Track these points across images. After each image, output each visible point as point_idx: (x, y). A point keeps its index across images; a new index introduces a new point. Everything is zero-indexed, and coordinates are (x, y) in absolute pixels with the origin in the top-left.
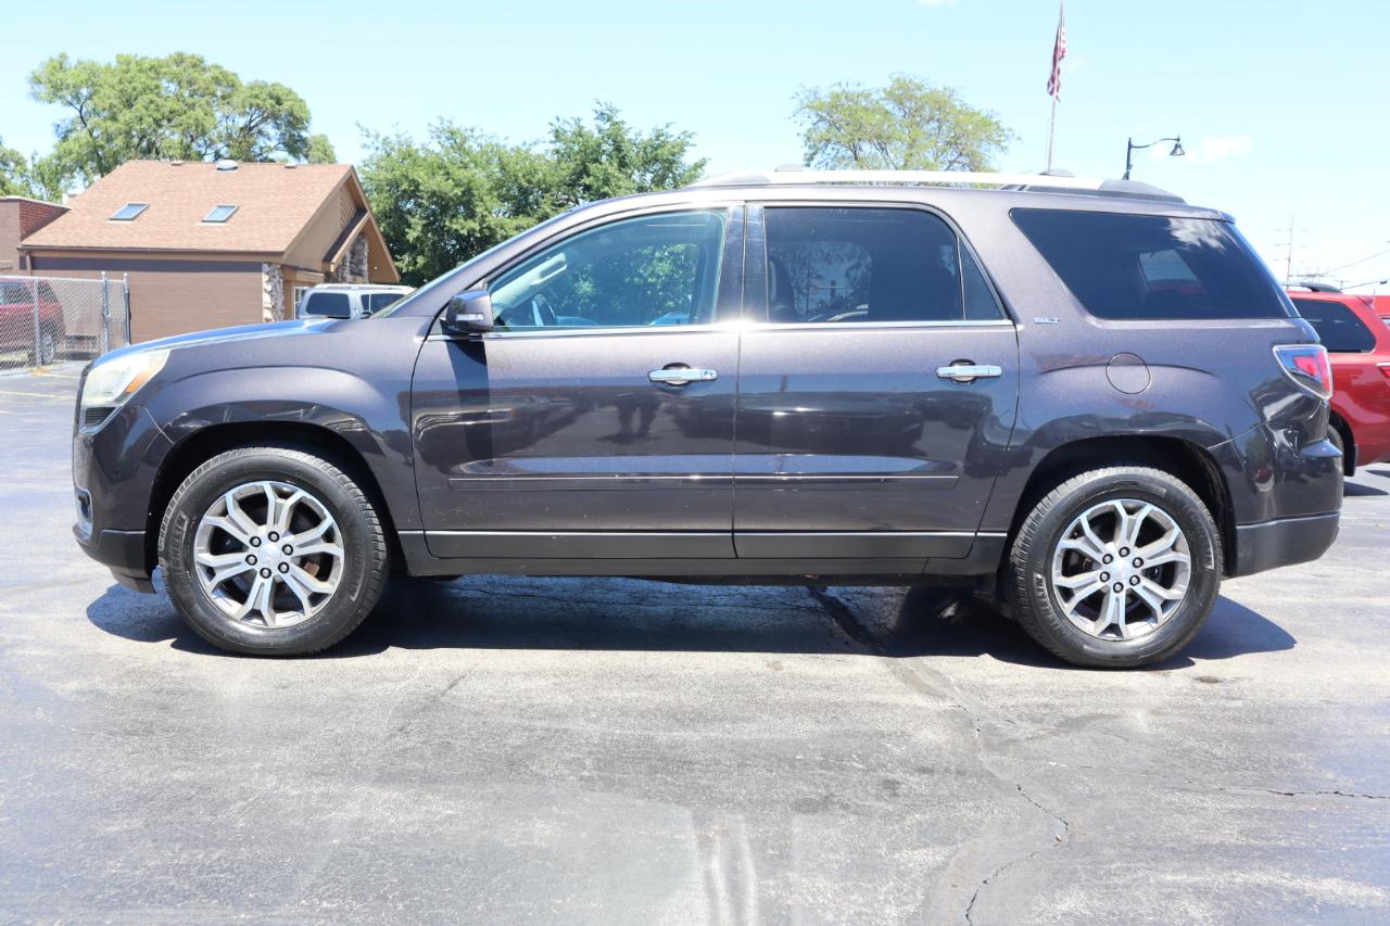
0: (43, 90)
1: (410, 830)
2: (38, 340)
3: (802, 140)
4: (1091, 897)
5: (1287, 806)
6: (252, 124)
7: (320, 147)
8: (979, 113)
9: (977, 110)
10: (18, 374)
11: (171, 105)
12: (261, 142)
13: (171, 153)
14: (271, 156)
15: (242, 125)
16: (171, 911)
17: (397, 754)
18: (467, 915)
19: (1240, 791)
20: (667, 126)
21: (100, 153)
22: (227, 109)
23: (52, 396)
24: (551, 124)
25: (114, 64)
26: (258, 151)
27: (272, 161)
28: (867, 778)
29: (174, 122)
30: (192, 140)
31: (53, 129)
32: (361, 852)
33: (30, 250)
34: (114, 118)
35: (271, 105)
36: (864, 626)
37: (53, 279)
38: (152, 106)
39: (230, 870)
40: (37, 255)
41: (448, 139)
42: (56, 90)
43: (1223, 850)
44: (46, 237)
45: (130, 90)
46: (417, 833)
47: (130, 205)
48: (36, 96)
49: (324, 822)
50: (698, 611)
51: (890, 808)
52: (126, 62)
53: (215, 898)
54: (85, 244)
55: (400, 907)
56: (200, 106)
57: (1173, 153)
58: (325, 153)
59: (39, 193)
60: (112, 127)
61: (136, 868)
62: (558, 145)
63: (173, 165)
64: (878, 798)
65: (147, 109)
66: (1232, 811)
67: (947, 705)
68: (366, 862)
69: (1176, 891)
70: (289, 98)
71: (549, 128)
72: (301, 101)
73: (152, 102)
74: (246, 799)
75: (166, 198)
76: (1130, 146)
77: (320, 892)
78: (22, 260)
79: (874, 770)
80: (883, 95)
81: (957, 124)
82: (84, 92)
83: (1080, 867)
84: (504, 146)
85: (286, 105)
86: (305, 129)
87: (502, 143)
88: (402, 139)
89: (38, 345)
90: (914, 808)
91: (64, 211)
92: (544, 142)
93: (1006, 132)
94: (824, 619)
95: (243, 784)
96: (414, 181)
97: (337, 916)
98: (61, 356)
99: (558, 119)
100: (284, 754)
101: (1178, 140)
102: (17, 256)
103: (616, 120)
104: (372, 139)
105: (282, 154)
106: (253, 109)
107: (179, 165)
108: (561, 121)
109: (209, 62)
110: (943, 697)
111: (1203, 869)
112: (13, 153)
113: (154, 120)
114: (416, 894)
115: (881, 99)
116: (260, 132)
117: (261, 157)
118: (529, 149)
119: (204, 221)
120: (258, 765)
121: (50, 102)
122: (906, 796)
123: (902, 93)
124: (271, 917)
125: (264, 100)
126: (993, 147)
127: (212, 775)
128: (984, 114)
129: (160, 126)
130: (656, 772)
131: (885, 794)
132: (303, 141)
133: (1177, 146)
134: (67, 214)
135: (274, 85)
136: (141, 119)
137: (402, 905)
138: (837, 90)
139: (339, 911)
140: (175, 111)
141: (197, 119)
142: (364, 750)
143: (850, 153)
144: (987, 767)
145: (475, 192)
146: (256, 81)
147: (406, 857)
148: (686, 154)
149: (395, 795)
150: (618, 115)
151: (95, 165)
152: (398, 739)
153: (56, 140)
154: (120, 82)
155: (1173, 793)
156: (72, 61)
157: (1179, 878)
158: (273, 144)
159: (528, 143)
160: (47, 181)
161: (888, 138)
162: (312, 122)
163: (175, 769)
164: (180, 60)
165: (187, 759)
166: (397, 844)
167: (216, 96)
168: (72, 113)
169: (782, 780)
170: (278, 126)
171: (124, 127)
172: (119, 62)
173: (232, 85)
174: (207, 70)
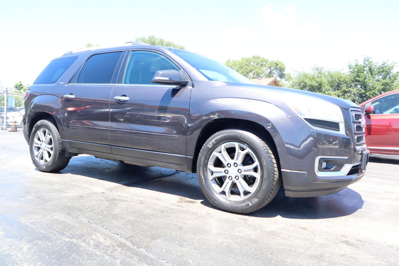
6: (271, 71)
7: (288, 76)
12: (274, 76)
15: (269, 72)
20: (387, 61)
22: (264, 68)
24: (348, 64)
30: (256, 76)
35: (275, 66)
38: (246, 69)
41: (316, 70)
58: (289, 77)
62: (351, 70)
70: (280, 64)
72: (283, 64)
73: (246, 68)
82: (233, 67)
85: (279, 66)
86: (284, 72)
96: (305, 82)
108: (351, 63)
109: (261, 57)
116: (273, 73)
118: (340, 72)
125: (273, 65)
132: (284, 74)
135: (277, 61)
141: (257, 71)
145: (323, 85)
146: (272, 60)
150: (371, 59)
154: (239, 64)
158: (276, 76)
159: (340, 70)
162: (286, 70)
164: (254, 57)
170: (277, 71)
172: (242, 59)
173: (266, 62)
174: (260, 59)
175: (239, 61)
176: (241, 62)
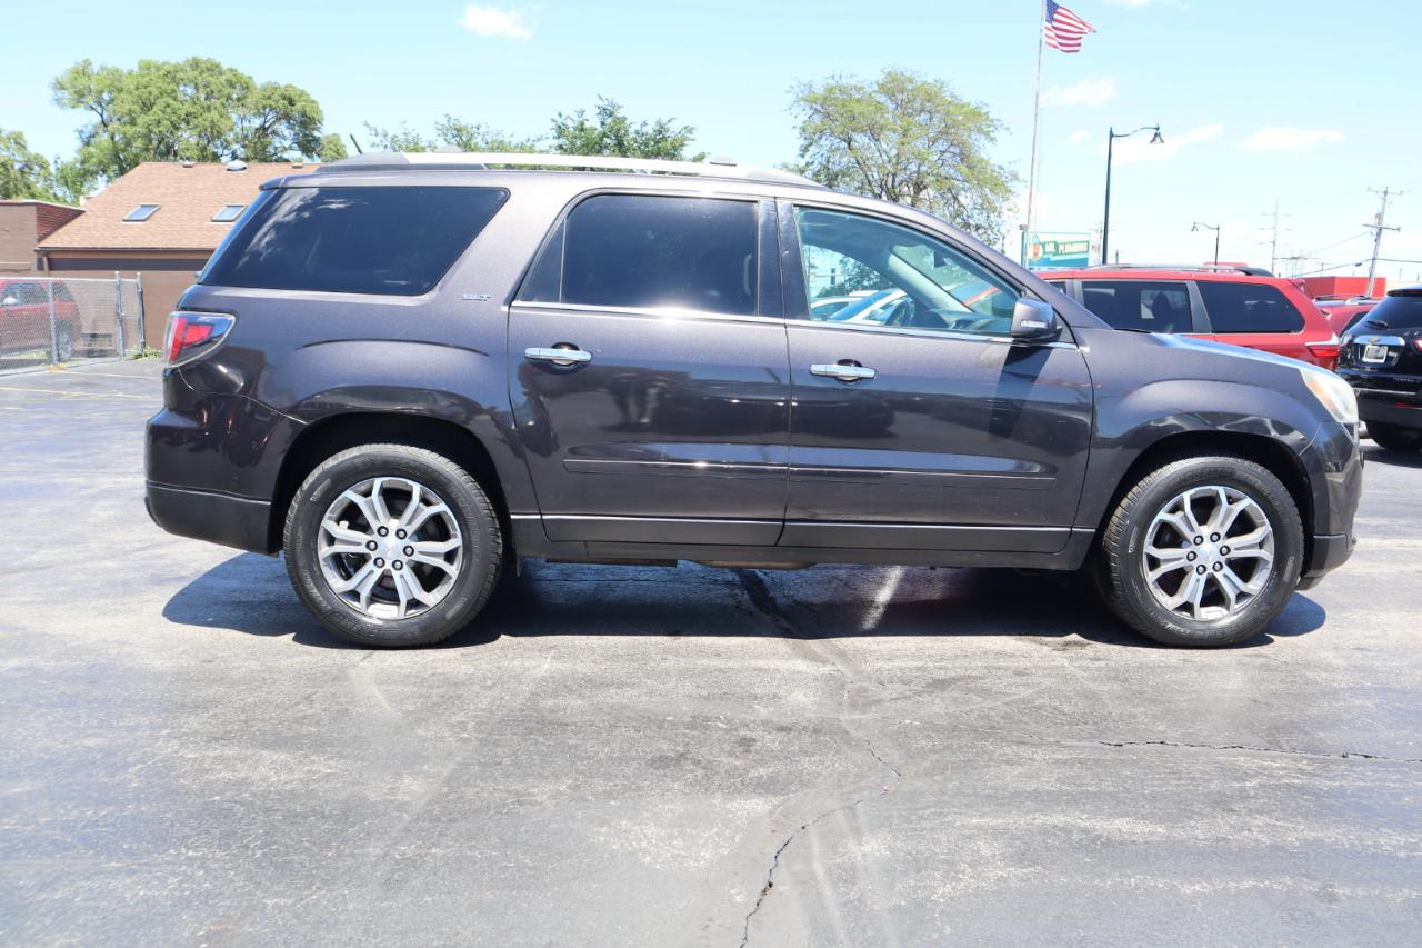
0: (67, 95)
1: (288, 787)
2: (54, 338)
3: (797, 131)
4: (896, 838)
5: (1111, 755)
6: (267, 125)
7: (331, 146)
8: (969, 105)
9: (965, 100)
10: (34, 371)
11: (188, 107)
12: (277, 142)
13: (188, 154)
14: (286, 156)
15: (257, 126)
16: (49, 861)
17: (296, 720)
18: (317, 861)
19: (1076, 743)
20: (670, 121)
21: (121, 156)
22: (241, 111)
23: (64, 393)
24: (553, 120)
25: (136, 69)
26: (272, 151)
27: (287, 161)
28: (727, 737)
29: (191, 125)
30: (209, 142)
31: (77, 135)
32: (237, 806)
33: (47, 252)
34: (133, 122)
35: (284, 105)
36: (772, 598)
37: (70, 279)
38: (168, 110)
39: (113, 825)
40: (53, 256)
41: (454, 136)
42: (80, 96)
43: (1035, 795)
44: (63, 238)
45: (146, 95)
46: (293, 790)
47: (143, 206)
48: (58, 101)
49: (212, 781)
50: (618, 586)
51: (738, 763)
52: (146, 67)
53: (92, 849)
54: (99, 244)
55: (258, 854)
56: (215, 108)
57: (1154, 140)
58: (337, 152)
59: (62, 196)
60: (130, 130)
61: (28, 825)
62: (562, 141)
63: (185, 167)
64: (730, 754)
65: (164, 112)
66: (1057, 761)
67: (827, 669)
68: (239, 815)
69: (976, 832)
70: (303, 98)
71: (554, 125)
72: (313, 102)
73: (168, 106)
74: (145, 762)
75: (177, 199)
76: (1112, 135)
77: (190, 841)
78: (40, 262)
79: (736, 730)
80: (875, 87)
81: (947, 114)
82: (106, 96)
83: (895, 813)
84: (510, 143)
85: (298, 106)
86: (317, 129)
87: (507, 140)
88: (410, 137)
89: (54, 342)
90: (761, 762)
91: (80, 213)
92: (547, 138)
93: (995, 123)
94: (737, 591)
95: (147, 749)
97: (198, 863)
98: (75, 354)
99: (560, 115)
100: (192, 722)
101: (1158, 129)
102: (35, 257)
103: (619, 116)
104: (380, 138)
105: (296, 154)
106: (267, 110)
107: (190, 167)
108: (564, 117)
109: (225, 66)
110: (824, 662)
111: (1010, 812)
112: (37, 157)
113: (172, 123)
114: (276, 843)
115: (875, 92)
116: (274, 133)
117: (275, 157)
118: (533, 146)
119: (214, 221)
120: (165, 732)
121: (73, 107)
122: (757, 752)
123: (894, 86)
124: (140, 864)
125: (277, 101)
126: (983, 137)
127: (120, 741)
128: (973, 105)
129: (177, 129)
130: (531, 733)
131: (738, 750)
132: (316, 140)
133: (1156, 135)
134: (83, 216)
135: (287, 86)
136: (159, 122)
137: (260, 852)
138: (832, 83)
139: (204, 858)
140: (191, 114)
141: (212, 121)
142: (267, 717)
143: (844, 144)
144: (844, 725)
146: (269, 83)
147: (277, 810)
148: (685, 148)
149: (283, 757)
150: (620, 110)
151: (116, 167)
152: (301, 707)
153: (78, 144)
154: (137, 89)
155: (1010, 746)
156: (95, 68)
157: (983, 821)
158: (287, 144)
159: (532, 139)
160: (70, 184)
161: (881, 129)
162: (324, 123)
163: (89, 736)
164: (195, 64)
165: (101, 727)
166: (271, 800)
167: (231, 99)
168: (94, 118)
169: (647, 740)
170: (291, 127)
171: (143, 131)
172: (140, 67)
173: (247, 87)
174: (221, 73)
175: (130, 73)
176: (144, 81)
